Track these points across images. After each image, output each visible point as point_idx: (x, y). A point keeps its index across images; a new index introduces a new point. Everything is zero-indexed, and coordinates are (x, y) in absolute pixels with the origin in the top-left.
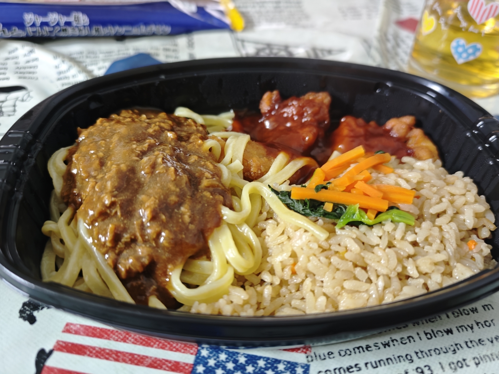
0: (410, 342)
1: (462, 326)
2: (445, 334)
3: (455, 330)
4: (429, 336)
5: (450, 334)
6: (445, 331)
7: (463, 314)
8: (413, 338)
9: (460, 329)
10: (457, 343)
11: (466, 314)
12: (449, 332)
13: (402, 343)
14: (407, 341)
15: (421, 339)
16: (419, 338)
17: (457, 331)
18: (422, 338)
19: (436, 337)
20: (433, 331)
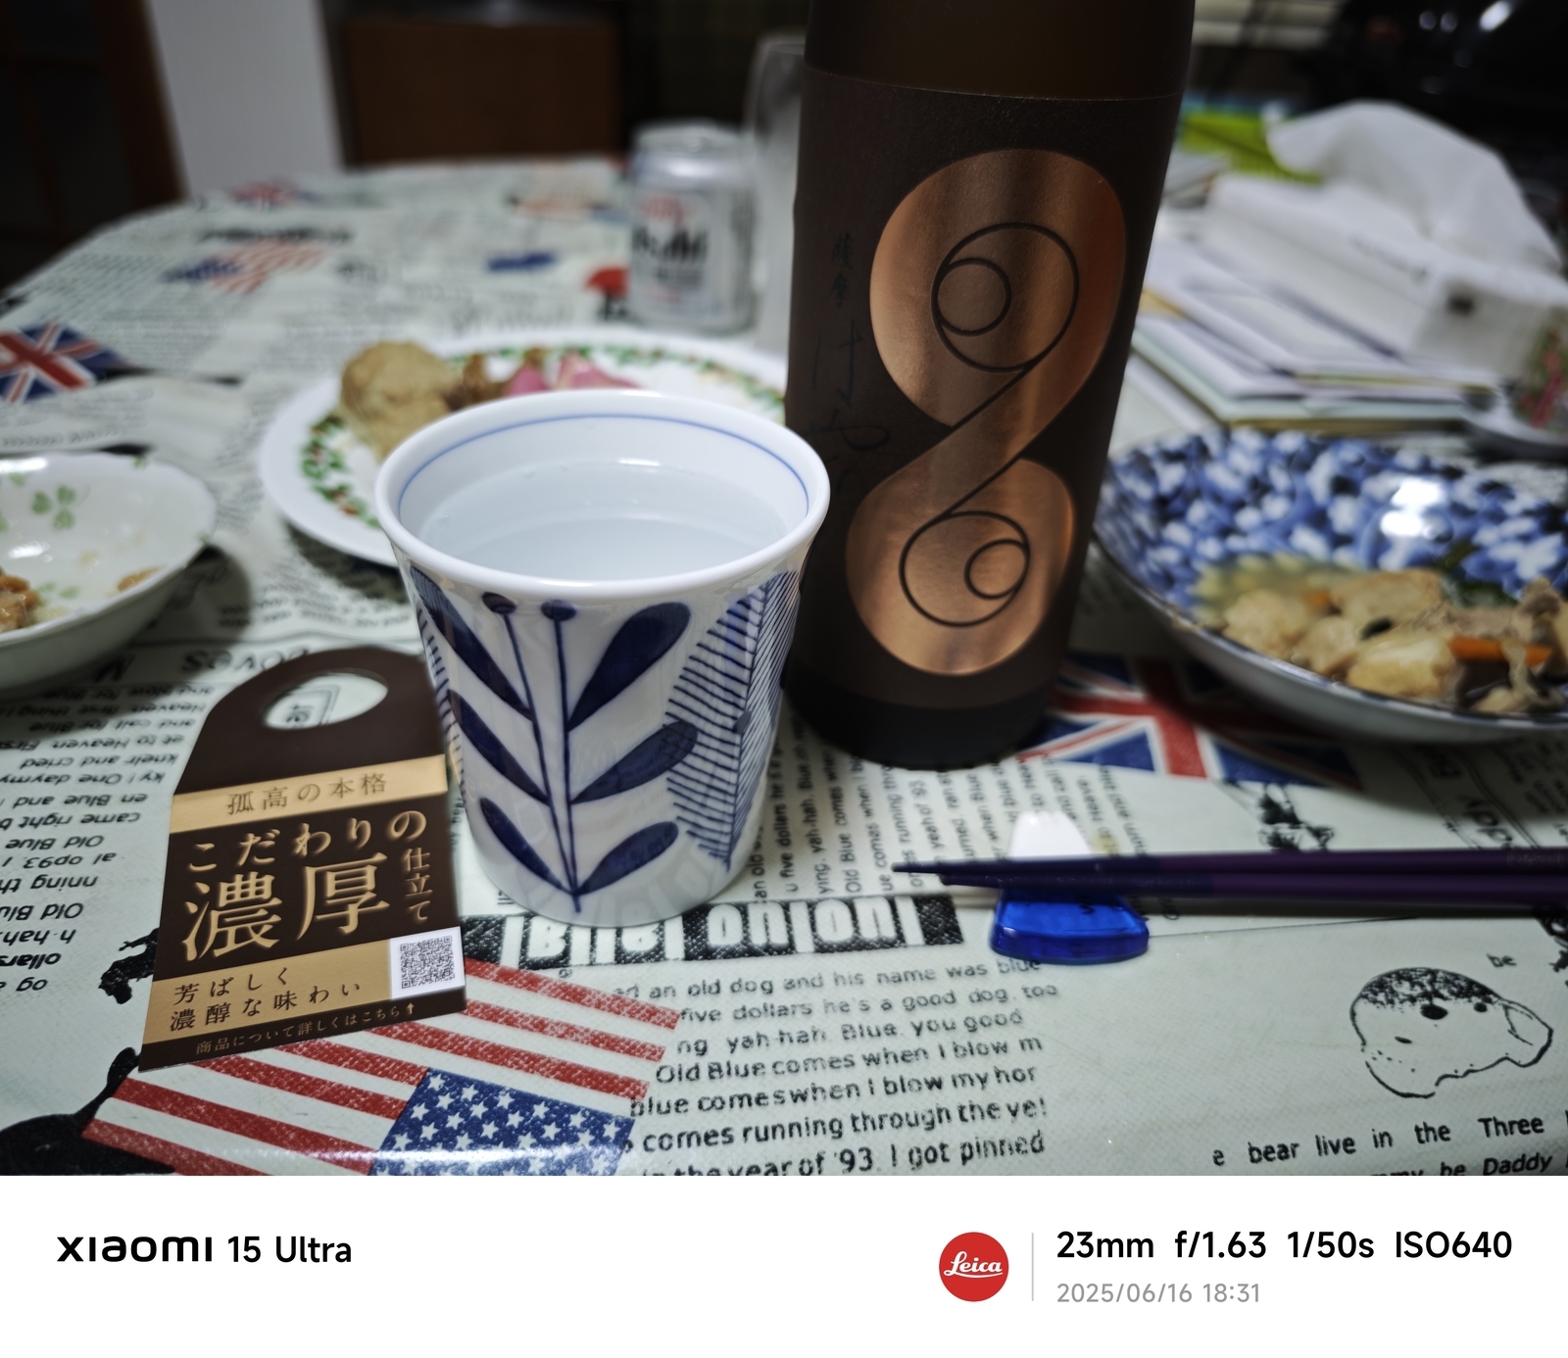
0: (849, 1096)
1: (965, 1075)
2: (925, 1087)
3: (947, 1083)
4: (891, 1088)
5: (935, 1088)
6: (927, 1082)
7: (976, 1051)
8: (857, 1089)
9: (959, 1081)
10: (942, 1106)
11: (980, 1053)
12: (936, 1084)
13: (832, 1096)
14: (845, 1093)
15: (872, 1093)
16: (869, 1089)
17: (951, 1083)
18: (875, 1090)
19: (904, 1090)
20: (902, 1081)
